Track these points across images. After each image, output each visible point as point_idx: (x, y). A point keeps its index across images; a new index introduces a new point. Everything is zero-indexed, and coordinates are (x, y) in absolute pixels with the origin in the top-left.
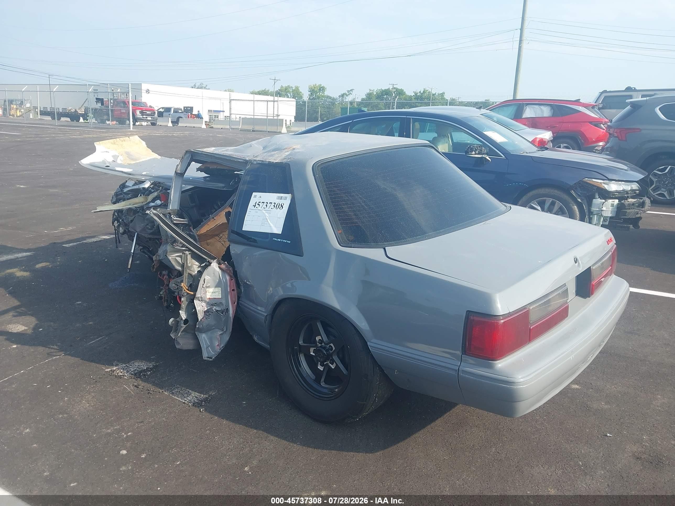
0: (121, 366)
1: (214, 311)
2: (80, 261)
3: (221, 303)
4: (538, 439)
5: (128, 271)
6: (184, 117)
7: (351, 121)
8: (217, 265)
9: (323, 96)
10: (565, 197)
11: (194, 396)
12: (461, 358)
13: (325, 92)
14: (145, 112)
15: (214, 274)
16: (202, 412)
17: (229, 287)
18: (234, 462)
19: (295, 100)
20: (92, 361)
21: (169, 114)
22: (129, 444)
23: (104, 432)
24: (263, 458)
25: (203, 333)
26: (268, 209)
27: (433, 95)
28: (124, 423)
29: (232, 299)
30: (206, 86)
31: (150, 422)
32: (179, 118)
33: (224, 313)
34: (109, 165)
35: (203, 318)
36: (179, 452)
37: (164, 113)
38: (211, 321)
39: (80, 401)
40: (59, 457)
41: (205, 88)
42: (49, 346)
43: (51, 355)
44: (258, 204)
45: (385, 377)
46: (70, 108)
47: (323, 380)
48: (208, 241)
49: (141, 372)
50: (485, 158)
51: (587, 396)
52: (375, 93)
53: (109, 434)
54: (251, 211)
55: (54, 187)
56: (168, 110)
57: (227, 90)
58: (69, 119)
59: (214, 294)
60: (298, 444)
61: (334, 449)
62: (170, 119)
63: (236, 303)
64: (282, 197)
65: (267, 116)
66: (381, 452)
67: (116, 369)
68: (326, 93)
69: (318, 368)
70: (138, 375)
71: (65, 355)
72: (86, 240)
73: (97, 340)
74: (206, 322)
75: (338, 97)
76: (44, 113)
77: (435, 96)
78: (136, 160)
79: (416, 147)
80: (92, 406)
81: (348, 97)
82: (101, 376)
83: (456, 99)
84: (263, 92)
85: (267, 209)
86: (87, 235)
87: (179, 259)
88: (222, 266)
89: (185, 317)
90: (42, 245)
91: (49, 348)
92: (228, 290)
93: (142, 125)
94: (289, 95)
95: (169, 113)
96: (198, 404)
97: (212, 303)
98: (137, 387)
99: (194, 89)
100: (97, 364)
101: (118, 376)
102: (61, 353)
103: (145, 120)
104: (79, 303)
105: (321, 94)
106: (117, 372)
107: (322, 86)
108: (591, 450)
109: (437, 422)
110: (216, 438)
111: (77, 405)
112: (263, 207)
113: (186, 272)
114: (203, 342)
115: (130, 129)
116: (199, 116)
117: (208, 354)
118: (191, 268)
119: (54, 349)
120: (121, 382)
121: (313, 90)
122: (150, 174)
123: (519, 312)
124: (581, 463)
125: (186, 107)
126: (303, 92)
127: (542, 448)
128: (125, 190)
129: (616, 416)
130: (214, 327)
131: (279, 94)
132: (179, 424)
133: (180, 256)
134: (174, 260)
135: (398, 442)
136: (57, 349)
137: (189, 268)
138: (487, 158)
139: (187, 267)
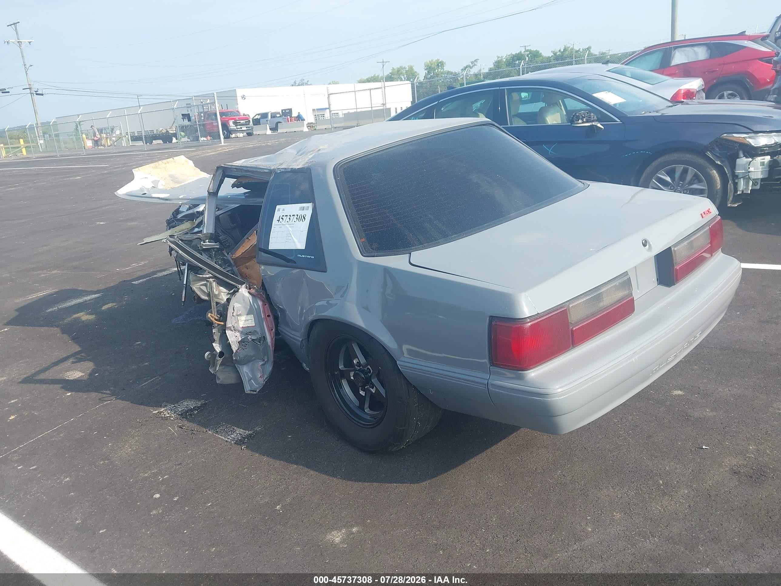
0: (169, 407)
1: (250, 340)
2: (146, 298)
3: (256, 331)
4: (616, 456)
5: (183, 304)
6: (283, 122)
7: (437, 102)
8: (247, 290)
9: (442, 73)
10: (700, 160)
11: (239, 433)
12: (490, 370)
13: (444, 68)
14: (238, 121)
15: (244, 300)
16: (243, 450)
17: (263, 313)
18: (267, 500)
19: (410, 82)
20: (142, 404)
21: (267, 121)
22: (163, 488)
23: (141, 476)
24: (297, 495)
25: (244, 365)
26: (292, 223)
27: (577, 51)
28: (162, 466)
29: (268, 326)
30: (308, 81)
31: (188, 464)
32: (277, 124)
33: (262, 342)
34: (146, 192)
35: (238, 349)
36: (212, 493)
37: (261, 120)
38: (249, 351)
39: (123, 446)
40: (94, 504)
41: (307, 84)
42: (102, 391)
43: (103, 400)
44: (282, 218)
45: (423, 398)
46: (161, 129)
47: (367, 405)
48: (247, 264)
49: (187, 411)
50: (596, 126)
51: (690, 403)
52: (505, 60)
53: (146, 479)
54: (275, 226)
55: (133, 220)
56: (265, 116)
57: (331, 82)
58: (160, 142)
59: (247, 322)
60: (337, 478)
61: (376, 481)
62: (268, 125)
63: (273, 330)
64: (304, 207)
65: (372, 107)
66: (429, 481)
67: (164, 410)
68: (446, 69)
69: (360, 394)
70: (185, 415)
71: (117, 399)
72: (156, 274)
73: (150, 381)
74: (243, 354)
75: (461, 71)
76: (135, 138)
77: (579, 52)
78: (182, 182)
79: (469, 128)
80: (133, 450)
81: (472, 69)
82: (148, 419)
83: (606, 52)
84: (372, 79)
85: (290, 222)
86: (158, 269)
87: (204, 288)
88: (251, 291)
89: (220, 350)
90: (112, 285)
91: (102, 393)
92: (263, 317)
93: (238, 137)
94: (402, 77)
95: (266, 119)
96: (240, 442)
97: (246, 332)
98: (181, 428)
99: (294, 86)
100: (146, 407)
101: (165, 417)
102: (112, 398)
103: (240, 131)
104: (138, 343)
105: (439, 70)
106: (165, 413)
107: (440, 60)
108: (678, 466)
109: (499, 444)
110: (253, 476)
111: (119, 451)
112: (286, 221)
113: (213, 301)
114: (244, 375)
115: (221, 143)
116: (299, 118)
117: (251, 388)
118: (219, 296)
119: (107, 394)
120: (166, 424)
121: (430, 68)
122: (187, 197)
123: (553, 311)
124: (661, 482)
125: (284, 110)
126: (418, 72)
127: (618, 467)
128: (179, 216)
129: (720, 425)
130: (254, 358)
131: (390, 78)
132: (217, 464)
133: (205, 285)
134: (199, 290)
135: (450, 469)
136: (109, 394)
137: (216, 296)
138: (599, 125)
139: (213, 296)
